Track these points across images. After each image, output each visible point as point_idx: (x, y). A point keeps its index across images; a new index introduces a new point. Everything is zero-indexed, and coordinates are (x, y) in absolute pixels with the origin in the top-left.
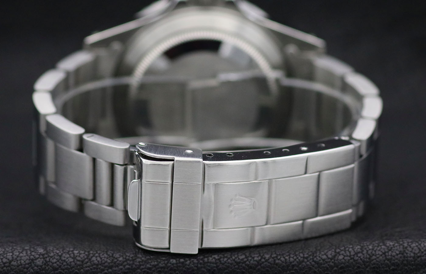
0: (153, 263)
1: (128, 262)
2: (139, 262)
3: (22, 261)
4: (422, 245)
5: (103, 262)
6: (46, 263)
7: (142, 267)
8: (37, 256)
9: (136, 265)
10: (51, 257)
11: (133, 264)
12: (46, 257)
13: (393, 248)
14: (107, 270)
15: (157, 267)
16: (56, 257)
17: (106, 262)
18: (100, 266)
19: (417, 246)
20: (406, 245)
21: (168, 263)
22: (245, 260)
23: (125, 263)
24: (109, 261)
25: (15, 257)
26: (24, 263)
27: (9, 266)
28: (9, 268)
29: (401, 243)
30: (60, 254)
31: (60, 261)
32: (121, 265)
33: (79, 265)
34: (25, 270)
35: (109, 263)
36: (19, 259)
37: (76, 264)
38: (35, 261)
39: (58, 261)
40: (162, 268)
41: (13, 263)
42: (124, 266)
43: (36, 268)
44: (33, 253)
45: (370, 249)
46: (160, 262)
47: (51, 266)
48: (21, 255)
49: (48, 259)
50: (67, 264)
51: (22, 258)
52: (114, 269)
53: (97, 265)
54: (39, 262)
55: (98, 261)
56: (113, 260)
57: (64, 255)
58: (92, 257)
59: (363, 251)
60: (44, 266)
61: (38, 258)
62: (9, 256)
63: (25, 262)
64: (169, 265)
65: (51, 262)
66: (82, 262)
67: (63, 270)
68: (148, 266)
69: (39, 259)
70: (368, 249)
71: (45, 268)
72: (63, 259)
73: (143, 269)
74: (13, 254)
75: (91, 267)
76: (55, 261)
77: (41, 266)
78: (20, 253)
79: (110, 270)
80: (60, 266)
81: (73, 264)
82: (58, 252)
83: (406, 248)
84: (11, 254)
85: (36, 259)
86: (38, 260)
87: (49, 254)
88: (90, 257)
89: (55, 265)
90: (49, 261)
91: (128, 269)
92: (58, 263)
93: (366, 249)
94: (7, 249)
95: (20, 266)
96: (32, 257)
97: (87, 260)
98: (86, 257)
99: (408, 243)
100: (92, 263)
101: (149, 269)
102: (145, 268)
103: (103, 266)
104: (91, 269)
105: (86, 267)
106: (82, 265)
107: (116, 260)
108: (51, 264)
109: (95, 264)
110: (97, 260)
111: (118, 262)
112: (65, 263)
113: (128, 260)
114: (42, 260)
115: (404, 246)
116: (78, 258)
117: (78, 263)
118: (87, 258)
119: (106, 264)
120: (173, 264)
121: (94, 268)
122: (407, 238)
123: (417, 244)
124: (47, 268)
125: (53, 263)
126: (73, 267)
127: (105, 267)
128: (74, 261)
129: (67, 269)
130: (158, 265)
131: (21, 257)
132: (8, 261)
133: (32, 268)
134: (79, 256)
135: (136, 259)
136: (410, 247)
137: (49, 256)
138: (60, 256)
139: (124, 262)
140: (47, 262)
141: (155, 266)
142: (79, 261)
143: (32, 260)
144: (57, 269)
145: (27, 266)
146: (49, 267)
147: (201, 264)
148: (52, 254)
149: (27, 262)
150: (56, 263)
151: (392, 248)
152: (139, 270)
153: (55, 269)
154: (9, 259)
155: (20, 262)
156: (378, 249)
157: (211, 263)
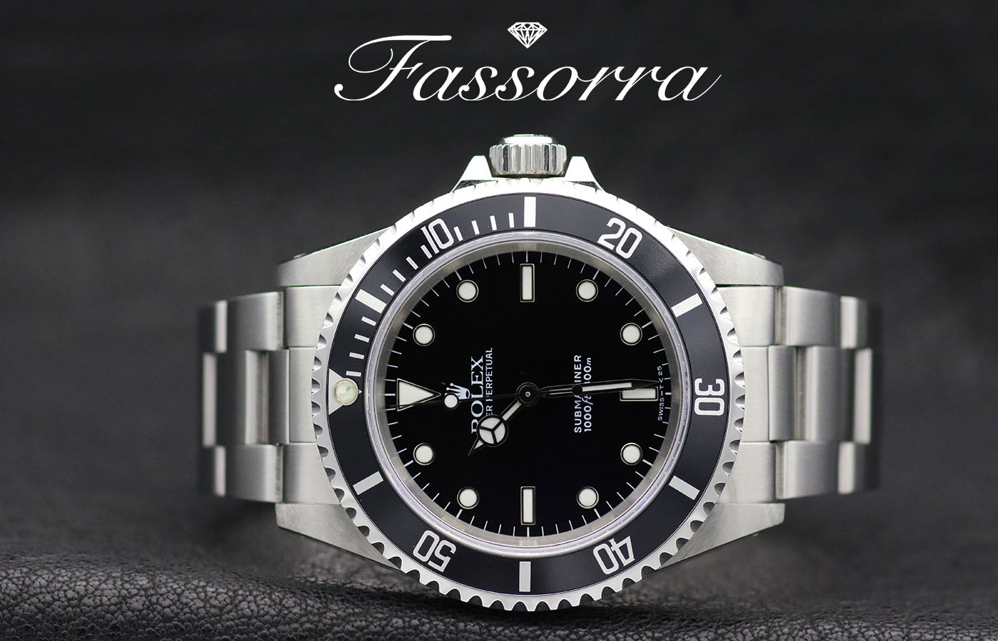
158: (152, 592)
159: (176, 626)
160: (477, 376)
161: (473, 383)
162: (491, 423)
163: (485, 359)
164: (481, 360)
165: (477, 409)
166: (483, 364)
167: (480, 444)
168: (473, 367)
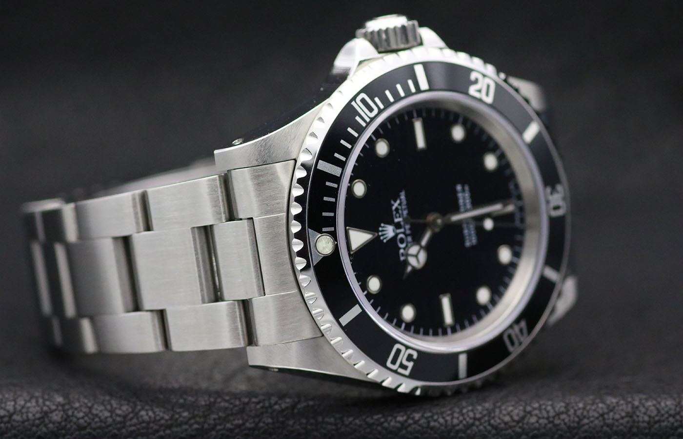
0: (236, 422)
1: (198, 419)
2: (214, 419)
3: (30, 415)
4: (663, 404)
5: (158, 418)
6: (67, 419)
7: (219, 427)
8: (54, 407)
9: (209, 425)
10: (76, 409)
11: (205, 422)
12: (68, 410)
13: (617, 408)
14: (164, 431)
15: (243, 427)
16: (84, 410)
17: (162, 418)
18: (152, 425)
19: (654, 405)
20: (636, 403)
21: (259, 422)
22: (382, 420)
23: (192, 421)
24: (167, 417)
25: (18, 408)
26: (33, 418)
27: (9, 422)
28: (9, 425)
29: (629, 399)
30: (90, 404)
31: (90, 415)
32: (186, 423)
33: (120, 423)
34: (34, 428)
35: (167, 420)
36: (24, 410)
37: (114, 420)
38: (50, 415)
39: (87, 415)
40: (249, 429)
41: (15, 417)
42: (191, 426)
43: (51, 425)
44: (48, 403)
45: (579, 409)
46: (247, 421)
47: (75, 423)
48: (28, 405)
49: (70, 413)
50: (101, 421)
51: (31, 410)
52: (175, 429)
53: (148, 423)
54: (56, 417)
55: (150, 417)
56: (173, 416)
57: (96, 406)
58: (140, 411)
59: (568, 411)
60: (63, 424)
61: (55, 410)
62: (10, 406)
63: (34, 415)
64: (261, 425)
65: (76, 417)
66: (125, 417)
67: (94, 429)
68: (229, 425)
69: (57, 412)
70: (576, 408)
71: (66, 425)
72: (94, 412)
73: (220, 430)
74: (16, 403)
75: (138, 426)
76: (81, 415)
77: (60, 423)
78: (26, 402)
79: (168, 432)
80: (89, 424)
81: (110, 420)
82: (86, 401)
83: (637, 407)
84: (13, 403)
85: (52, 411)
86: (54, 414)
87: (73, 405)
88: (137, 410)
89: (81, 421)
90: (73, 415)
91: (197, 429)
92: (86, 418)
93: (573, 408)
94: (7, 396)
95: (26, 423)
96: (45, 409)
97: (131, 415)
98: (130, 410)
99: (641, 400)
100: (140, 419)
101: (231, 430)
102: (224, 429)
103: (156, 424)
104: (138, 429)
105: (131, 426)
106: (124, 422)
107: (177, 416)
108: (75, 420)
109: (143, 422)
110: (147, 414)
111: (181, 419)
112: (97, 419)
113: (197, 415)
114: (62, 413)
115: (633, 405)
116: (119, 412)
117: (118, 419)
118: (133, 412)
119: (163, 422)
120: (268, 424)
121: (143, 428)
122: (639, 392)
123: (654, 402)
124: (69, 426)
125: (78, 419)
126: (110, 425)
127: (161, 426)
128: (111, 416)
129: (100, 428)
130: (243, 424)
131: (28, 408)
132: (7, 414)
133: (45, 426)
134: (120, 409)
135: (209, 415)
136: (644, 406)
137: (72, 407)
138: (90, 408)
139: (190, 419)
140: (68, 416)
141: (238, 426)
142: (119, 416)
143: (46, 413)
144: (84, 428)
145: (37, 422)
146: (72, 424)
147: (311, 424)
148: (77, 405)
149: (38, 416)
150: (83, 418)
151: (614, 407)
152: (214, 433)
153: (81, 428)
154: (8, 411)
155: (27, 416)
156: (593, 408)
157: (328, 423)
158: (67, 407)
159: (90, 434)
160: (398, 215)
161: (396, 220)
162: (414, 250)
163: (401, 200)
164: (398, 202)
165: (402, 241)
166: (400, 204)
167: (409, 269)
168: (394, 208)
